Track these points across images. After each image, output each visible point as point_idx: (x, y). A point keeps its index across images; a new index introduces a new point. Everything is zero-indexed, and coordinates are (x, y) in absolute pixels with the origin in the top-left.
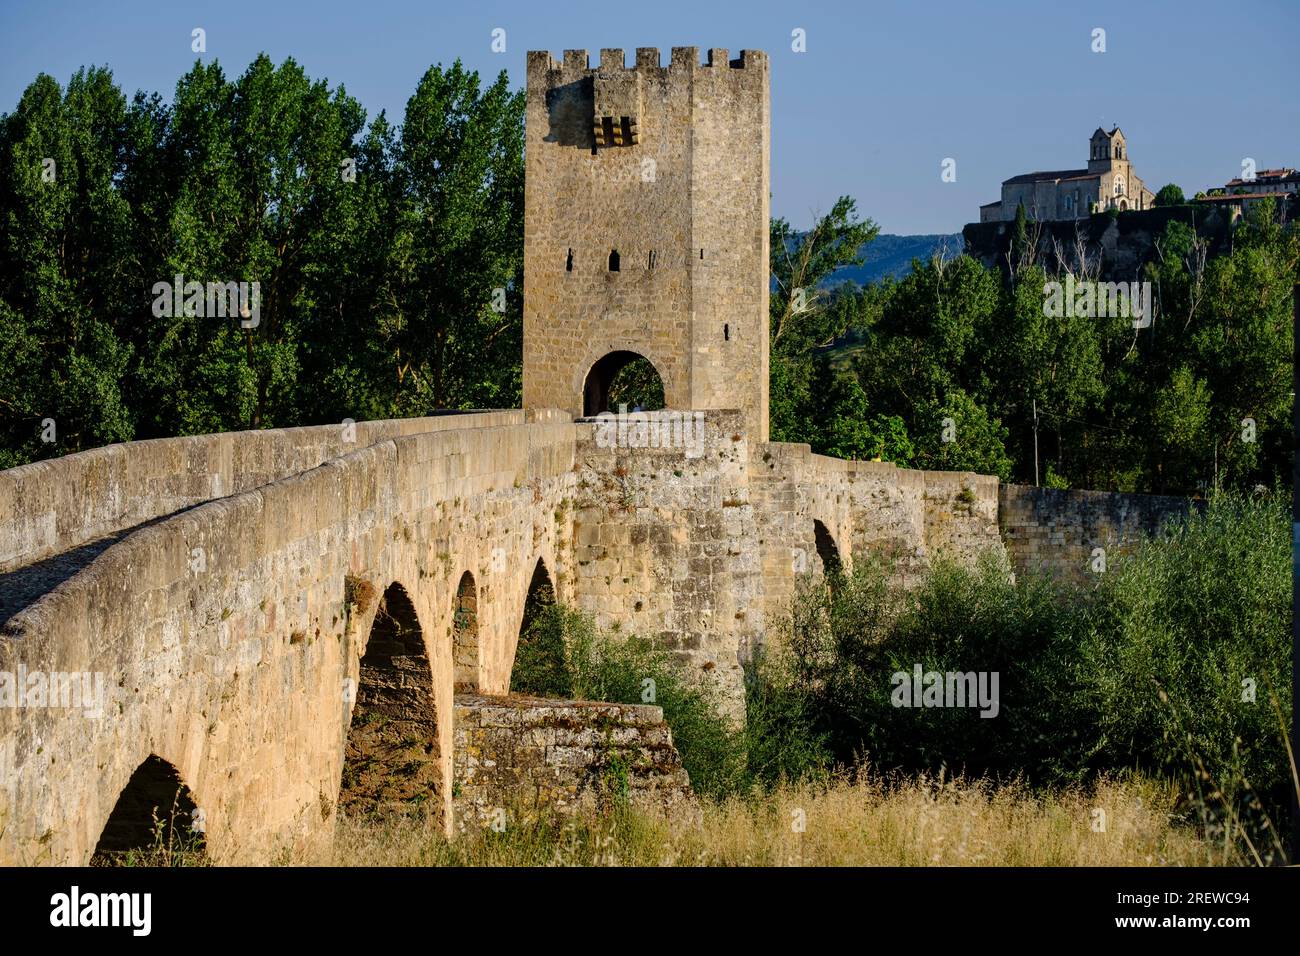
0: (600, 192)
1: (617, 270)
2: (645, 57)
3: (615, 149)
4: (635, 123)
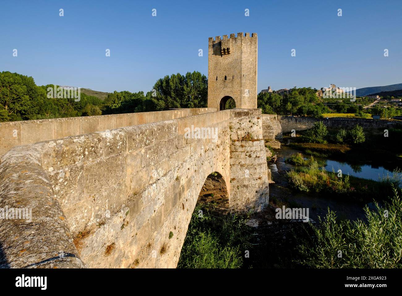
0: (223, 64)
1: (226, 80)
2: (231, 36)
3: (226, 55)
4: (230, 49)
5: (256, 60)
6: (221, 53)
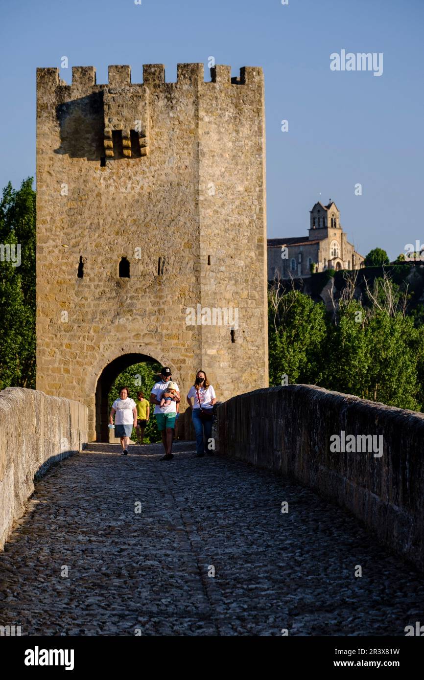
0: (110, 202)
1: (128, 276)
2: (152, 73)
3: (124, 161)
4: (144, 136)
5: (261, 191)
6: (102, 149)
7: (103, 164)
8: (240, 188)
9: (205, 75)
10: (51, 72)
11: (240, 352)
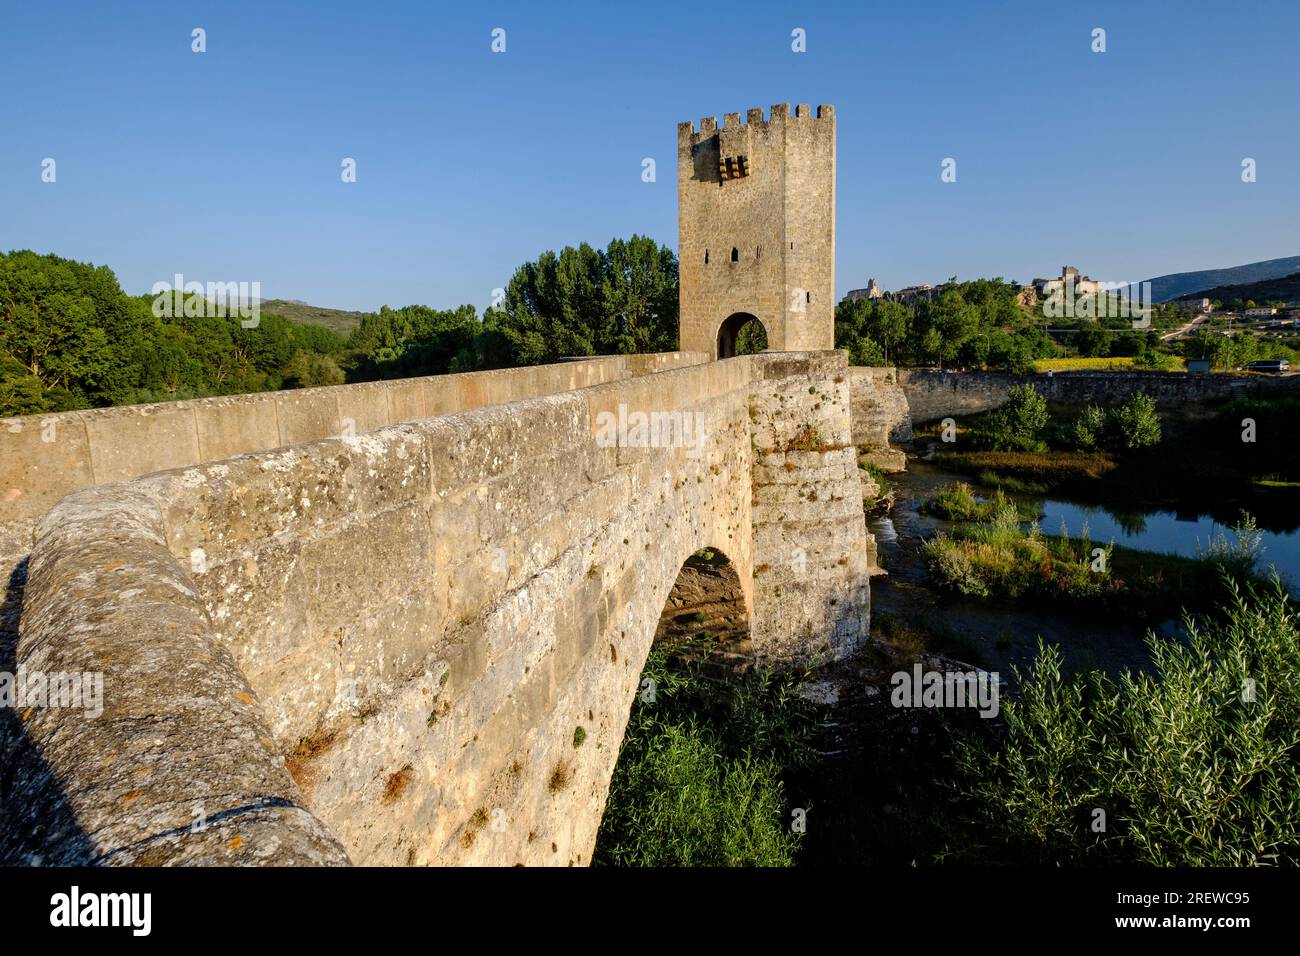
0: (725, 210)
1: (737, 260)
2: (752, 115)
3: (734, 181)
4: (747, 160)
5: (831, 196)
6: (720, 173)
7: (721, 185)
8: (815, 194)
9: (790, 110)
10: (687, 125)
11: (812, 310)
